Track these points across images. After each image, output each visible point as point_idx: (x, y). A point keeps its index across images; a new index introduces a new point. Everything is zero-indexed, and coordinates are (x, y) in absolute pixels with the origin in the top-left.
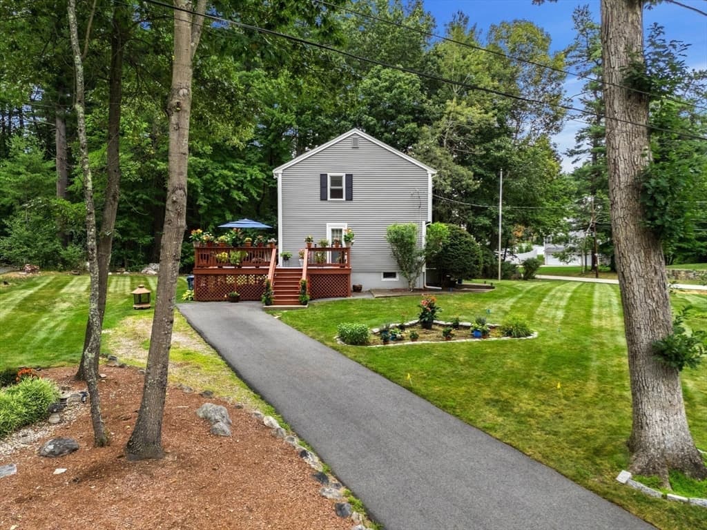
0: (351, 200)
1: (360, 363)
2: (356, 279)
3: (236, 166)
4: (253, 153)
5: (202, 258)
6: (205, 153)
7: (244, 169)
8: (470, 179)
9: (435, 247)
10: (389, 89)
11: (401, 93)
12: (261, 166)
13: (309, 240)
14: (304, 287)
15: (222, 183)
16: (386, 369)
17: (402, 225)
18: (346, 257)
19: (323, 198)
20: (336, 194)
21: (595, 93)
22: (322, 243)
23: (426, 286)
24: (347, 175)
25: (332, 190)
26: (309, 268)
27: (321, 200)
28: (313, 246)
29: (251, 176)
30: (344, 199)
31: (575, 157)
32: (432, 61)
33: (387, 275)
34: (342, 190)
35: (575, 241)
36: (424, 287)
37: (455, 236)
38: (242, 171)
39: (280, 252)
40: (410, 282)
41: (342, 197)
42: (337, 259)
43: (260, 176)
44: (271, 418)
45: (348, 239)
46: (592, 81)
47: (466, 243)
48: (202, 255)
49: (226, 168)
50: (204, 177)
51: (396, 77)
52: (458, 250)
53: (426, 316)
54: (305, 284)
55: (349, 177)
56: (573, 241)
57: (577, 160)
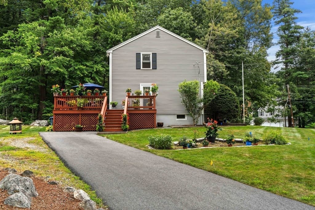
0: (156, 69)
1: (168, 158)
2: (159, 119)
3: (88, 64)
4: (98, 57)
5: (59, 103)
6: (69, 55)
7: (92, 66)
8: (223, 68)
9: (210, 96)
10: (175, 19)
11: (182, 21)
12: (103, 64)
13: (129, 91)
14: (125, 119)
15: (79, 73)
16: (190, 161)
17: (189, 82)
18: (153, 102)
19: (138, 68)
20: (146, 65)
21: (284, 32)
22: (137, 92)
23: (204, 123)
24: (152, 53)
25: (143, 63)
26: (128, 109)
27: (137, 69)
28: (131, 95)
29: (97, 69)
30: (151, 68)
31: (276, 65)
32: (199, 6)
33: (179, 116)
34: (150, 63)
35: (279, 111)
36: (203, 124)
37: (223, 90)
38: (91, 67)
39: (110, 101)
40: (194, 120)
41: (150, 68)
42: (147, 104)
43: (101, 69)
44: (82, 192)
45: (154, 90)
46: (282, 26)
47: (229, 94)
48: (59, 101)
49: (82, 65)
50: (69, 70)
51: (179, 13)
52: (225, 98)
53: (211, 133)
54: (125, 117)
55: (154, 55)
56: (277, 111)
57: (277, 67)
